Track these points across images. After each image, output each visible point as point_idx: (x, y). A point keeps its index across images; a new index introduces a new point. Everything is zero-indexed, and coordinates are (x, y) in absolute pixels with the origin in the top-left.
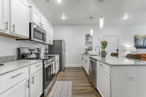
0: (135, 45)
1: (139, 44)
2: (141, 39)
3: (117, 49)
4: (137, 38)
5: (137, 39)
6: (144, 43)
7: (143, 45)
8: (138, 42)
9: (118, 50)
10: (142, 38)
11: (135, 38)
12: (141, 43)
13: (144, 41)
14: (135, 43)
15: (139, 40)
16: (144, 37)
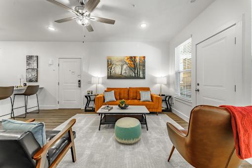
0: (108, 73)
1: (114, 72)
2: (117, 63)
3: (79, 79)
4: (111, 62)
6: (122, 69)
7: (120, 73)
8: (113, 67)
10: (119, 61)
11: (108, 61)
12: (117, 70)
13: (122, 66)
14: (108, 70)
15: (114, 66)
16: (121, 61)
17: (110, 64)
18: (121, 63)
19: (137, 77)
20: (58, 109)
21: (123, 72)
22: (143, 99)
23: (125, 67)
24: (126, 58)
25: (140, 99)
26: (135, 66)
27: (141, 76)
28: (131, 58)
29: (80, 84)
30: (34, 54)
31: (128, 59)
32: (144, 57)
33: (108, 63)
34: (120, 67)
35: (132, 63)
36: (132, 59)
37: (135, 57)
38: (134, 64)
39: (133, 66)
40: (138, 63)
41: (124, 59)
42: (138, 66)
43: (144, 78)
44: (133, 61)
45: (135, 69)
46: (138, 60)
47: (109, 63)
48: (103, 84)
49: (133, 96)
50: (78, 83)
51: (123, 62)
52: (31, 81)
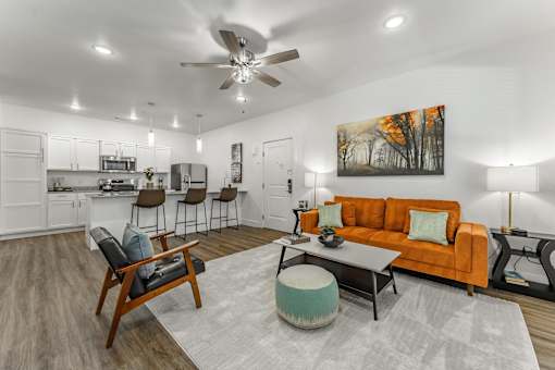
0: (339, 162)
1: (351, 159)
2: (360, 138)
3: (289, 177)
4: (345, 137)
5: (345, 141)
6: (371, 152)
7: (365, 163)
8: (349, 150)
9: (290, 181)
10: (364, 132)
11: (339, 137)
12: (360, 155)
13: (371, 143)
14: (339, 156)
15: (352, 145)
16: (369, 131)
17: (343, 142)
18: (368, 137)
19: (416, 170)
20: (262, 226)
21: (375, 157)
22: (415, 233)
23: (379, 144)
24: (382, 122)
25: (407, 233)
26: (407, 141)
27: (429, 164)
28: (396, 118)
29: (290, 187)
30: (238, 142)
31: (387, 123)
32: (441, 109)
33: (339, 141)
34: (366, 145)
35: (399, 131)
36: (401, 121)
37: (408, 115)
38: (406, 135)
39: (401, 140)
40: (419, 130)
41: (377, 124)
42: (418, 138)
43: (439, 171)
44: (401, 127)
45: (408, 147)
46: (417, 121)
47: (342, 139)
48: (327, 187)
49: (396, 223)
50: (287, 183)
51: (374, 133)
52: (235, 181)
